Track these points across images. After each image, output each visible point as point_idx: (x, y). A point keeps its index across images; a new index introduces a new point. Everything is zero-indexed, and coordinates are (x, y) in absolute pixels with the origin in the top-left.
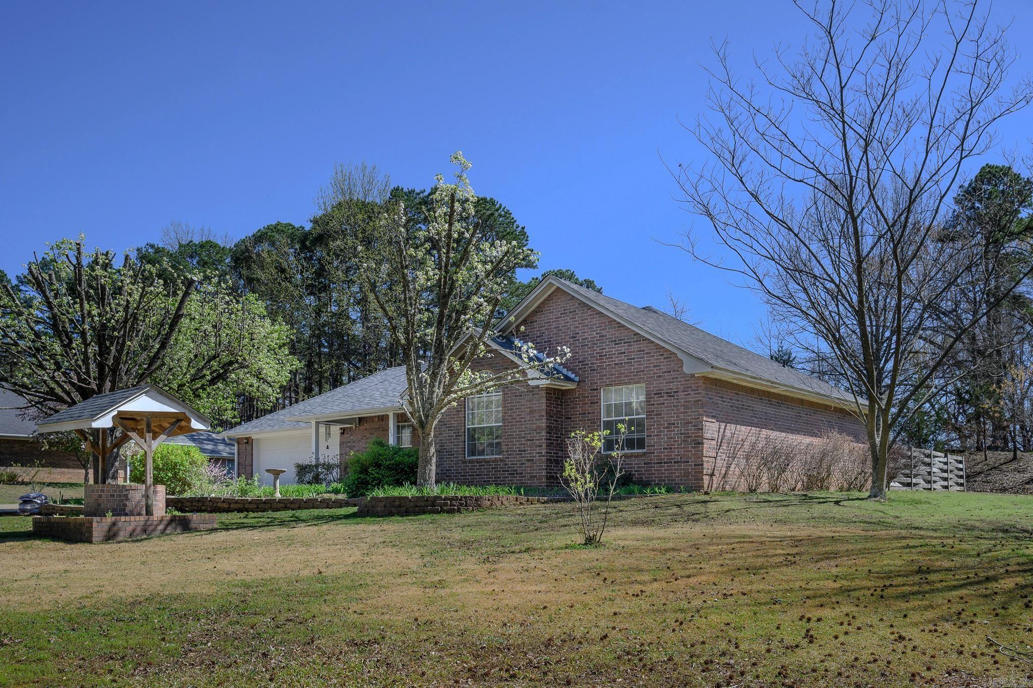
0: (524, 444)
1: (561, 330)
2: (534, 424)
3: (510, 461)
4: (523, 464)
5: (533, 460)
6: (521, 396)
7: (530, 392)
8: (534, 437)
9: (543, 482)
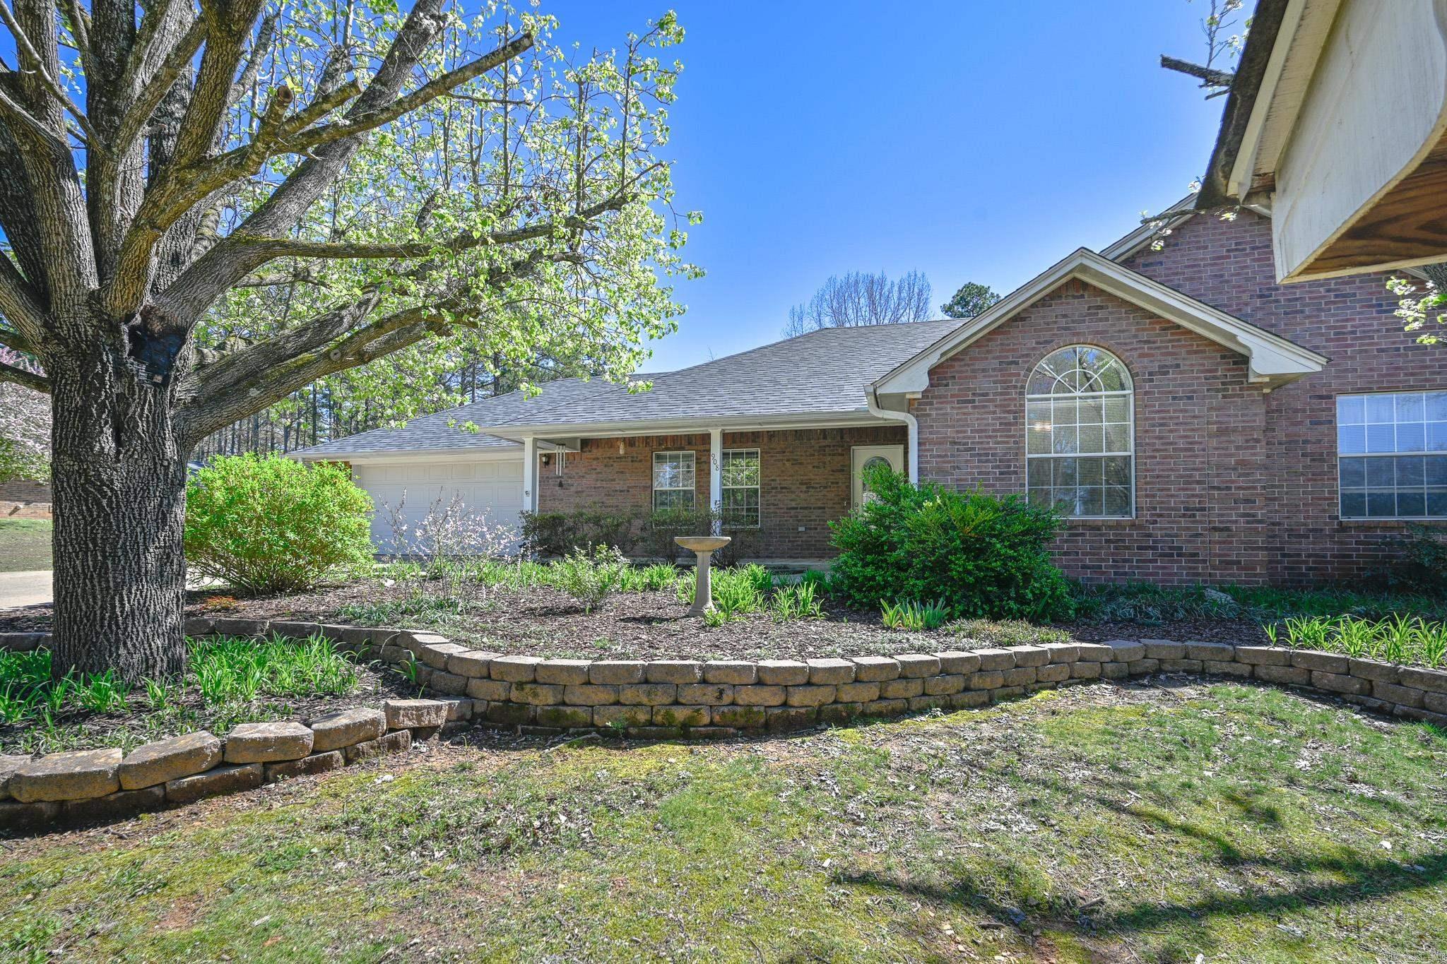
0: (1201, 496)
1: (1227, 281)
2: (1231, 455)
3: (1161, 529)
4: (1197, 535)
5: (1228, 529)
6: (1190, 398)
7: (1218, 391)
8: (1233, 482)
9: (1260, 575)
